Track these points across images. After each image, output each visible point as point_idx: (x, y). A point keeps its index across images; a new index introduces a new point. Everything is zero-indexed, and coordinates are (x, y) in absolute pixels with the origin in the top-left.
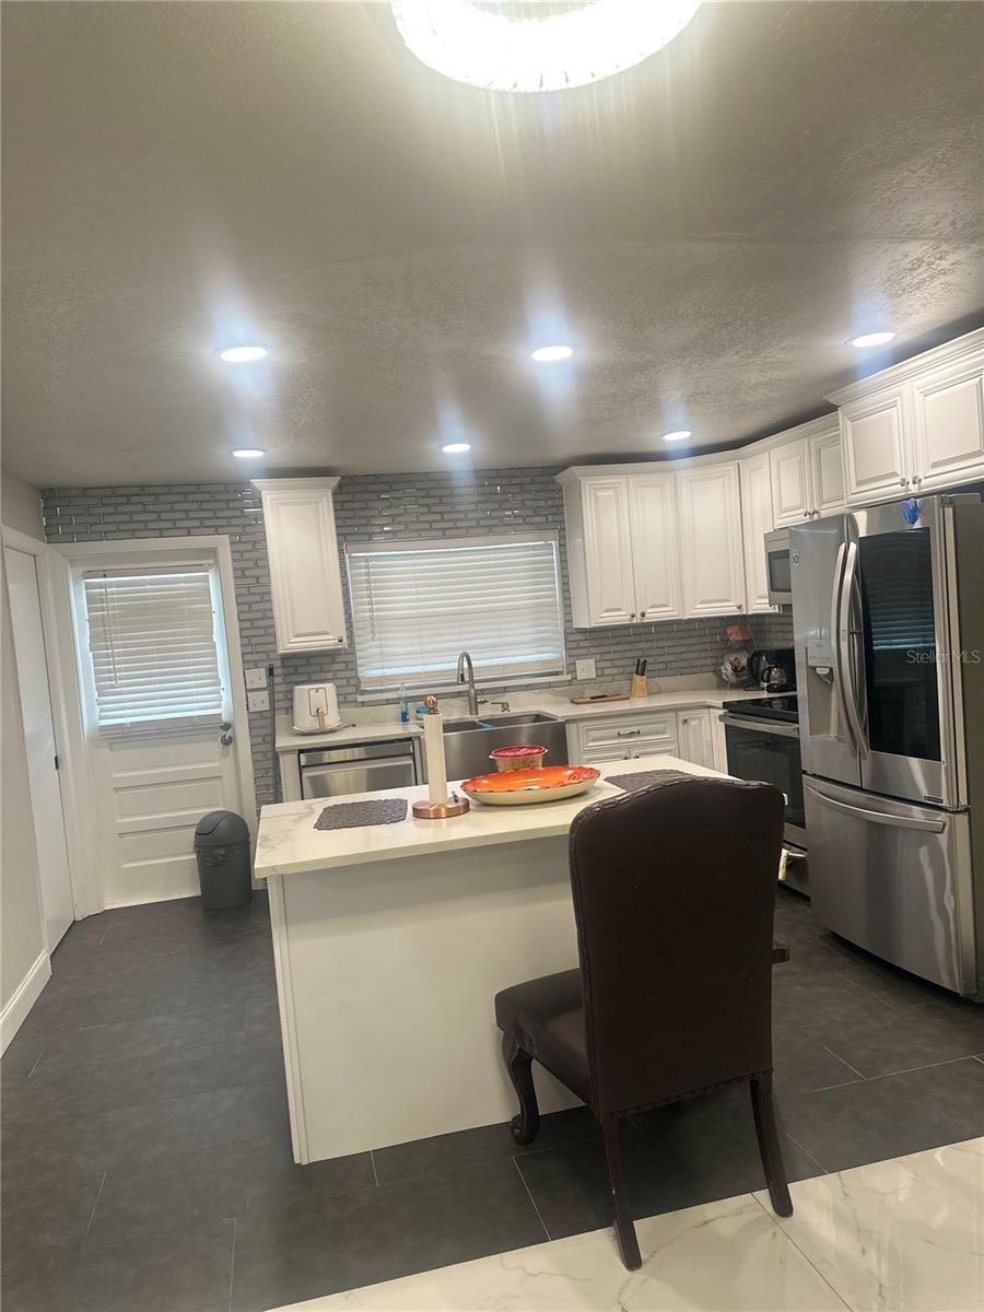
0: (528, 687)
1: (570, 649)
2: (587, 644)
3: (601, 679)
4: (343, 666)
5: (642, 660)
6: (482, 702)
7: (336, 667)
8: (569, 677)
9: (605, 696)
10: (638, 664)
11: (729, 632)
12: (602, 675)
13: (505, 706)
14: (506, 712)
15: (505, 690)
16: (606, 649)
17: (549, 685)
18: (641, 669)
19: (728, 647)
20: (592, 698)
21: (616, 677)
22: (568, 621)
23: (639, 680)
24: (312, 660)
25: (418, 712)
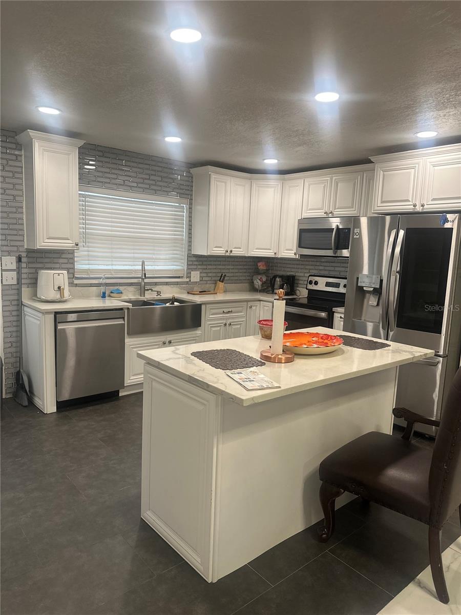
0: (167, 284)
1: (189, 265)
2: (196, 263)
3: (202, 282)
4: (66, 261)
5: (224, 274)
6: (148, 290)
7: (61, 261)
8: (188, 280)
9: (205, 292)
10: (221, 276)
11: (259, 264)
12: (202, 280)
13: (159, 293)
14: (159, 296)
15: (156, 284)
16: (205, 267)
17: (177, 283)
18: (222, 280)
19: (257, 272)
20: (200, 292)
21: (208, 282)
22: (190, 250)
23: (221, 285)
24: (47, 255)
25: (111, 292)
